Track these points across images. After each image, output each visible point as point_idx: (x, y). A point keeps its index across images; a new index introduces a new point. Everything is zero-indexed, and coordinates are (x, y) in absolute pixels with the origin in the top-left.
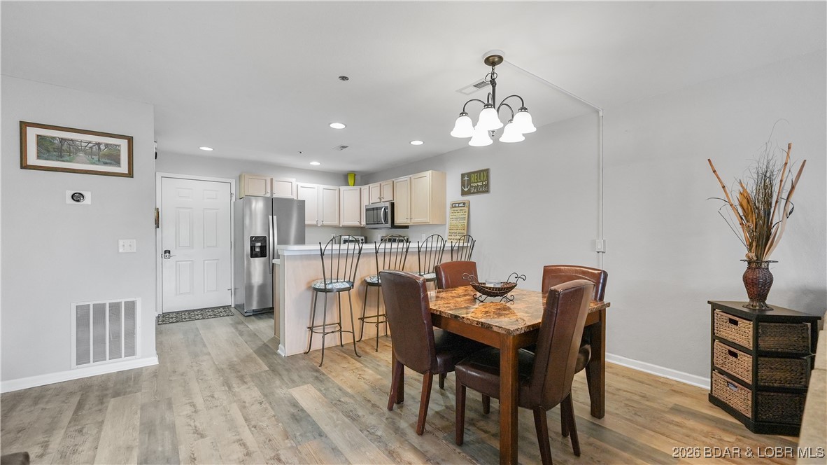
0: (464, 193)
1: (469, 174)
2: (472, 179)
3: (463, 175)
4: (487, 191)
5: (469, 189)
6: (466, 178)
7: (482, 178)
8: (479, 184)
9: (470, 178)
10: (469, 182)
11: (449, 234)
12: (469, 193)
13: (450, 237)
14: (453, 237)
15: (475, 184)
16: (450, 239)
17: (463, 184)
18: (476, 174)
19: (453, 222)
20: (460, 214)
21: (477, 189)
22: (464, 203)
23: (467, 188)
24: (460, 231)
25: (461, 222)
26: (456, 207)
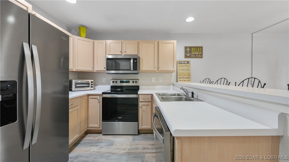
0: (186, 57)
1: (190, 48)
2: (192, 50)
3: (186, 48)
4: (202, 57)
5: (190, 55)
6: (188, 49)
7: (198, 51)
8: (197, 53)
9: (191, 50)
10: (190, 52)
11: (178, 78)
12: (190, 57)
13: (180, 80)
14: (182, 80)
15: (194, 53)
16: (180, 81)
17: (186, 52)
18: (194, 48)
19: (181, 71)
20: (185, 68)
21: (196, 55)
22: (188, 62)
23: (189, 54)
24: (186, 76)
25: (186, 71)
26: (182, 63)
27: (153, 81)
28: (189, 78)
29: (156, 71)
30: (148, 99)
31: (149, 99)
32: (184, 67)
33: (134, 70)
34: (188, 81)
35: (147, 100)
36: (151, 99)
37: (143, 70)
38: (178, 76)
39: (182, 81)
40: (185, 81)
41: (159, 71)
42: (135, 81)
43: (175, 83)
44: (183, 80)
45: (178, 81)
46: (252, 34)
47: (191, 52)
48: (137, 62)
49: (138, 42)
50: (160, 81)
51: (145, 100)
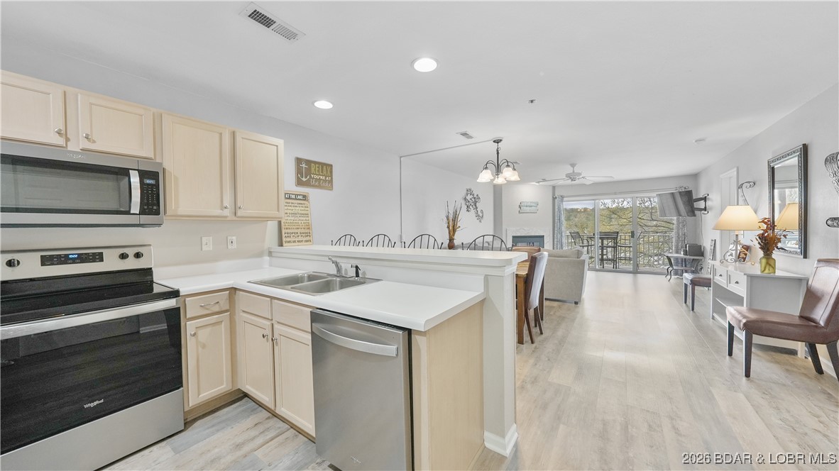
0: (300, 183)
1: (309, 162)
2: (313, 169)
3: (299, 161)
4: (331, 188)
5: (308, 181)
6: (304, 165)
7: (325, 173)
8: (321, 177)
9: (310, 167)
10: (308, 172)
11: (284, 235)
12: (307, 184)
13: (288, 239)
14: (292, 239)
15: (316, 177)
16: (289, 242)
17: (299, 171)
18: (317, 165)
19: (289, 218)
20: (299, 210)
21: (319, 182)
22: (304, 196)
23: (306, 177)
24: (303, 231)
25: (302, 218)
26: (292, 199)
27: (205, 248)
28: (308, 235)
29: (226, 217)
30: (217, 305)
31: (221, 303)
32: (297, 208)
33: (142, 212)
34: (306, 241)
35: (216, 309)
36: (228, 301)
37: (179, 213)
38: (283, 231)
39: (294, 244)
40: (301, 243)
41: (237, 219)
42: (131, 252)
43: (276, 248)
44: (297, 240)
45: (284, 244)
46: (401, 157)
47: (310, 174)
48: (157, 186)
49: (153, 113)
50: (230, 247)
51: (207, 309)
